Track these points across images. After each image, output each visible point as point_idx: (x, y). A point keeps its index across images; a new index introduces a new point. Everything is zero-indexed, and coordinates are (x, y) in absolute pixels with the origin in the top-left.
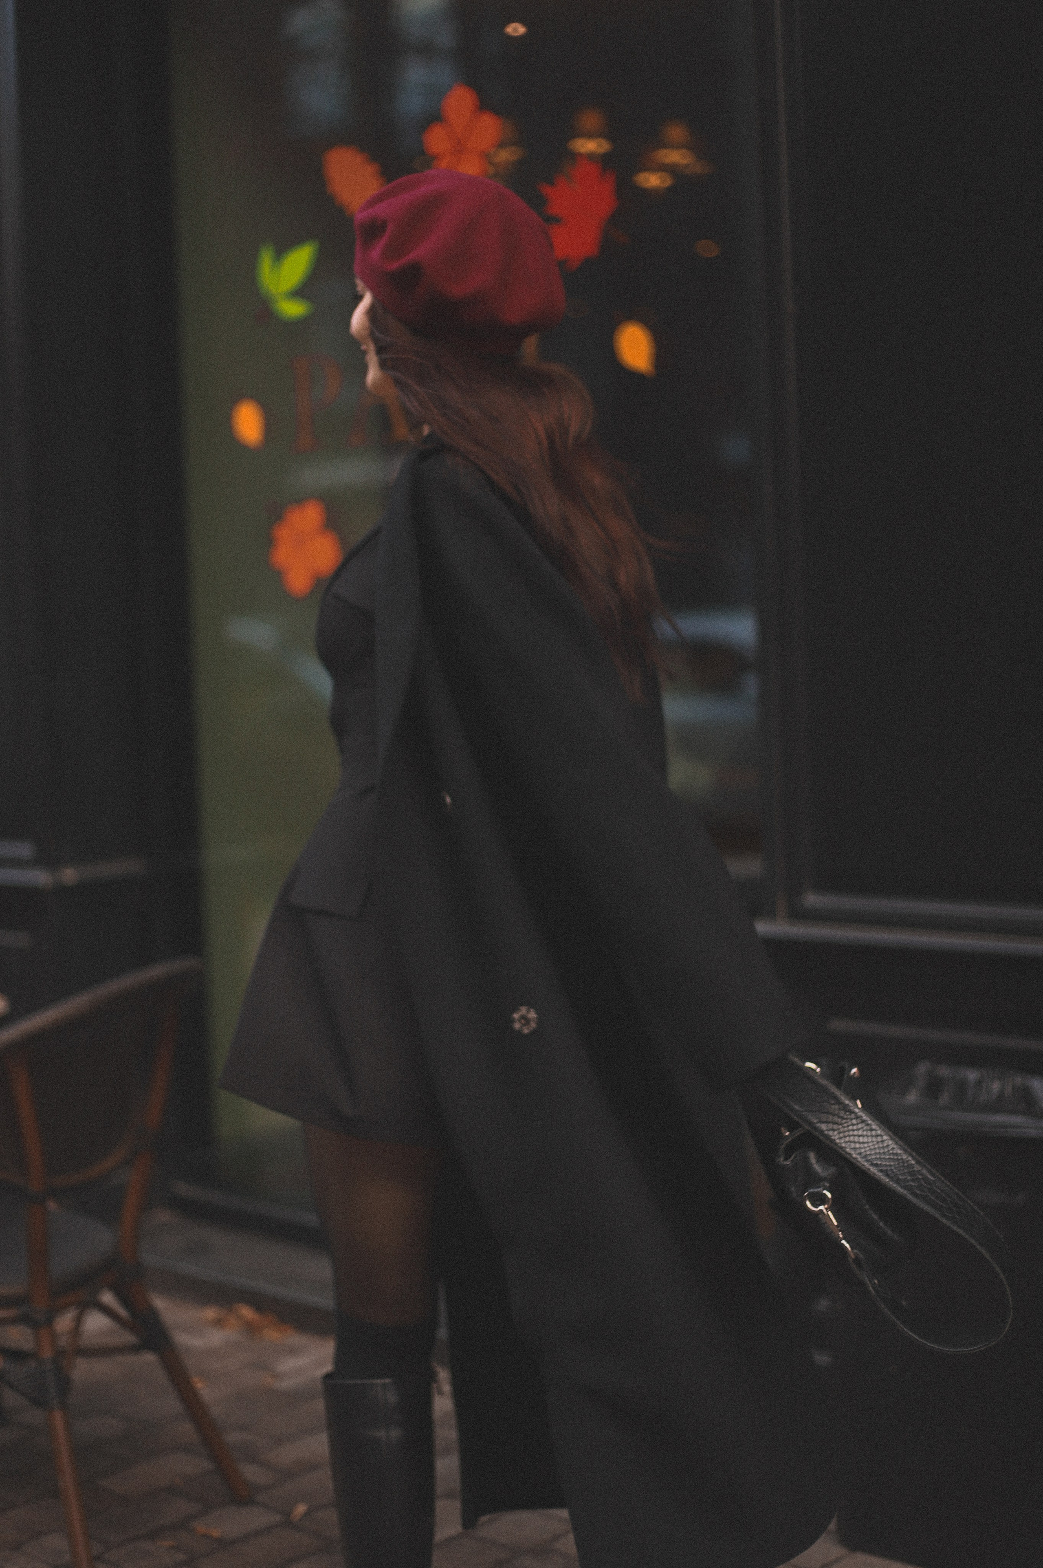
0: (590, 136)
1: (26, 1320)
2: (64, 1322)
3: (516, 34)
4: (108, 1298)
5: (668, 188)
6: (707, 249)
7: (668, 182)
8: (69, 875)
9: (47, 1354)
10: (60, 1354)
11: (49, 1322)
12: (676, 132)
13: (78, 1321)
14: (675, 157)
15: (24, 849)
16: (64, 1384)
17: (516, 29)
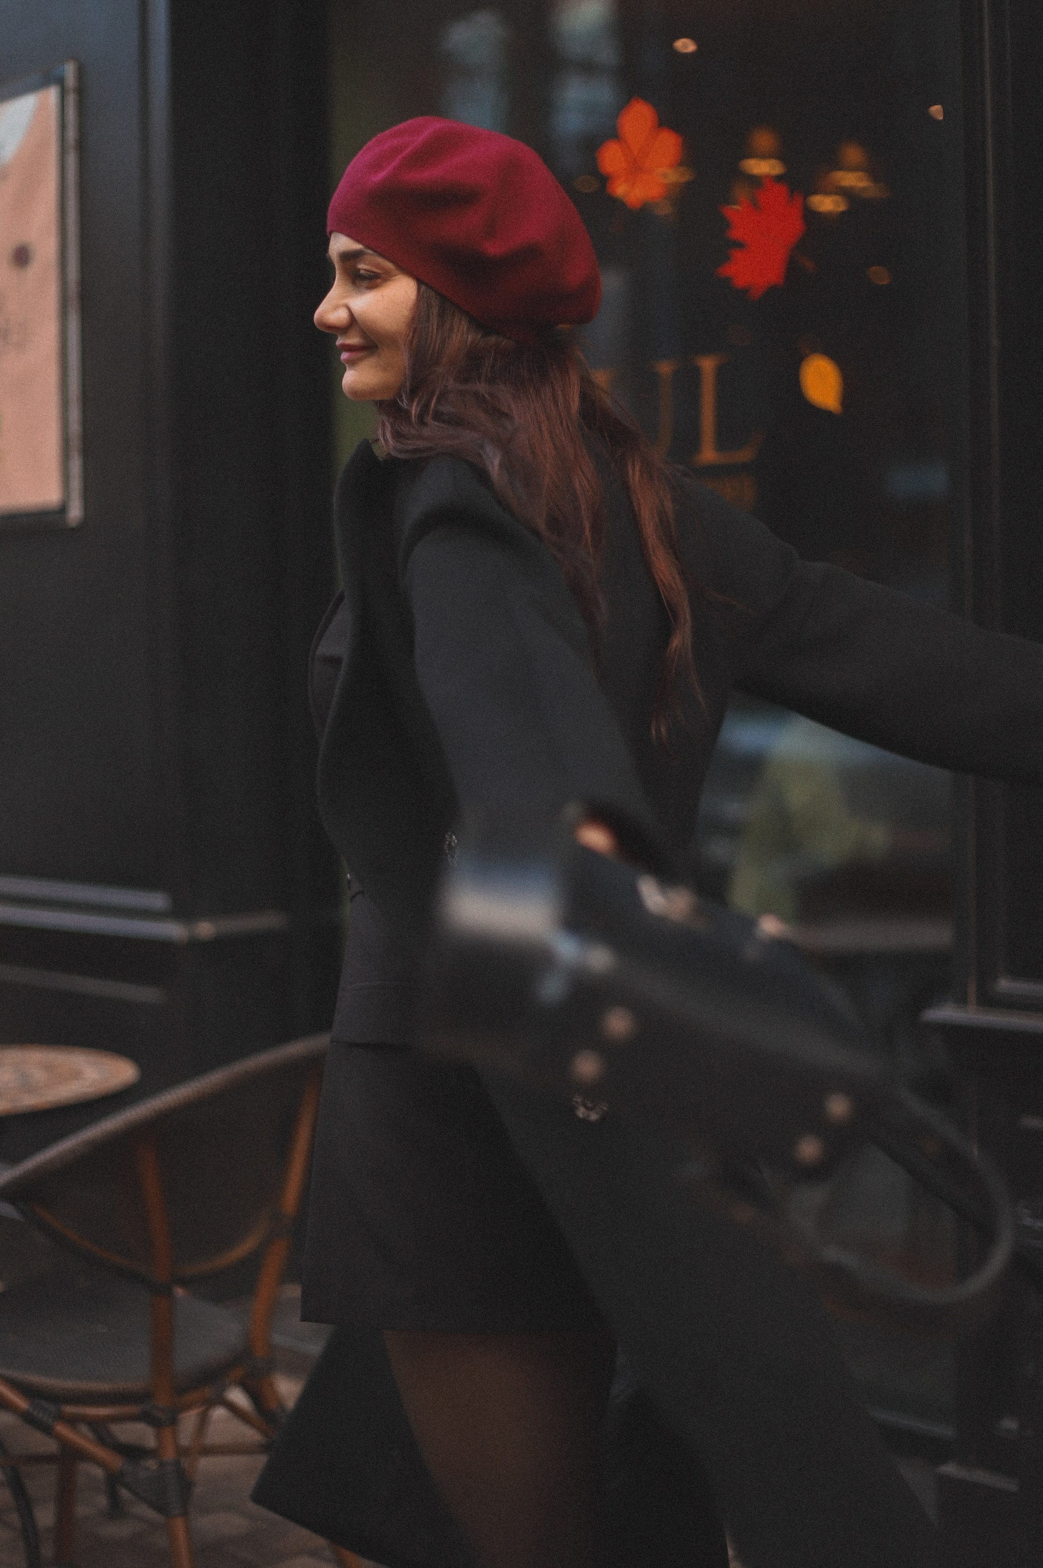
0: (763, 157)
1: (146, 1418)
2: (189, 1420)
3: (685, 51)
4: (237, 1396)
5: (843, 213)
6: (880, 276)
7: (842, 208)
8: (205, 929)
9: (169, 1455)
10: (183, 1452)
11: (174, 1422)
12: (853, 154)
13: (203, 1420)
14: (851, 179)
15: (158, 900)
16: (186, 1484)
17: (686, 46)
